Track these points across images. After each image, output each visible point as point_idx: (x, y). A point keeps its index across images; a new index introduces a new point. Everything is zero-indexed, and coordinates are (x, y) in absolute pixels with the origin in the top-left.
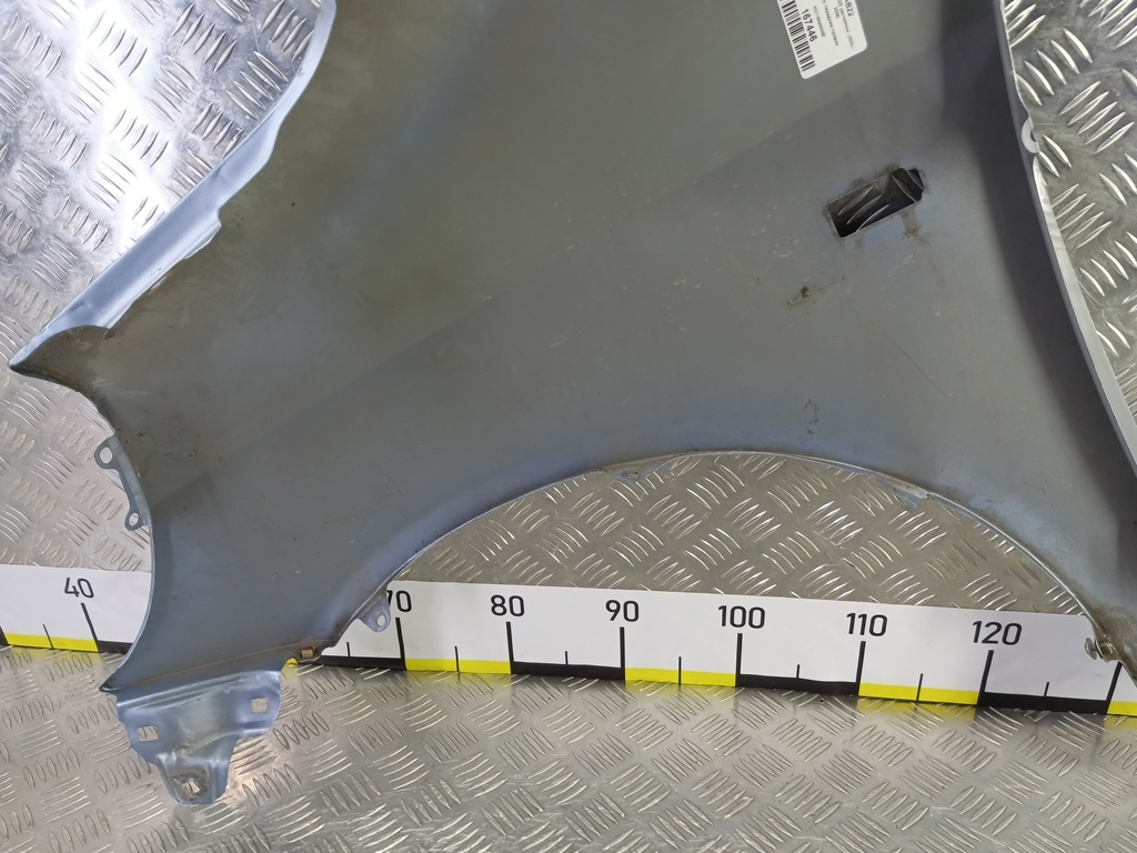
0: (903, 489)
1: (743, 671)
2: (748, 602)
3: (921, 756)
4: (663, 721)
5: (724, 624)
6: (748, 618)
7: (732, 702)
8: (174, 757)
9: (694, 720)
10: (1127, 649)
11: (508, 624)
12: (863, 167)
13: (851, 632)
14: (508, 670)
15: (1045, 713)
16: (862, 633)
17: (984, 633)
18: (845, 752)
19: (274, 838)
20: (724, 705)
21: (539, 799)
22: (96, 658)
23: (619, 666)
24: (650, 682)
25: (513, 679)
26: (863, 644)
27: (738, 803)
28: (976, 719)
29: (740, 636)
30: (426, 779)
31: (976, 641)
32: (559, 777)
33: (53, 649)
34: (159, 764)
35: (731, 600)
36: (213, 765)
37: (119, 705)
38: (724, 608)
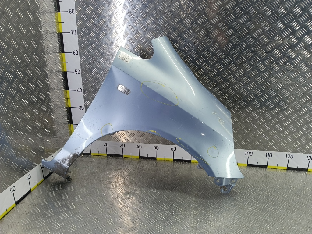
1: (248, 163)
2: (250, 151)
5: (246, 155)
13: (266, 156)
26: (268, 158)
28: (286, 172)
29: (248, 157)
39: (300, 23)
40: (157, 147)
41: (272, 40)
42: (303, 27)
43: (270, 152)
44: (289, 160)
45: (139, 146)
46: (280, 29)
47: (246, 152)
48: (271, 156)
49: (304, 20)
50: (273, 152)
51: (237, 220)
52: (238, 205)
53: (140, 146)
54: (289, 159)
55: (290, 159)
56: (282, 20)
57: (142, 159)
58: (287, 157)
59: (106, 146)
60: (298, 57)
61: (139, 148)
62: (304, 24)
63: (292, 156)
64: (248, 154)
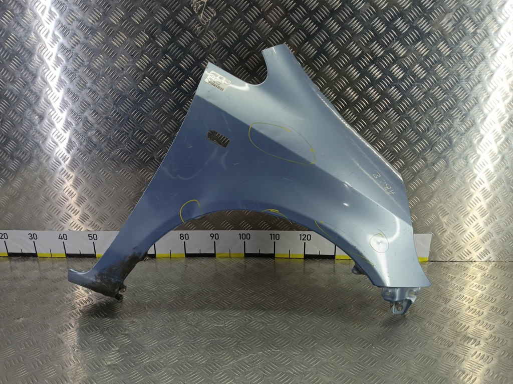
1: (246, 252)
2: (246, 232)
5: (240, 239)
7: (244, 261)
11: (185, 242)
13: (271, 239)
16: (274, 239)
23: (214, 253)
24: (223, 257)
26: (275, 242)
28: (304, 262)
35: (242, 232)
40: (95, 236)
42: (299, 29)
43: (275, 232)
44: (305, 243)
45: (62, 235)
47: (240, 234)
48: (277, 238)
50: (280, 232)
51: (191, 346)
52: (204, 320)
53: (65, 235)
54: (305, 241)
55: (307, 242)
57: (72, 258)
58: (302, 239)
59: (5, 240)
61: (62, 239)
63: (309, 236)
64: (244, 238)
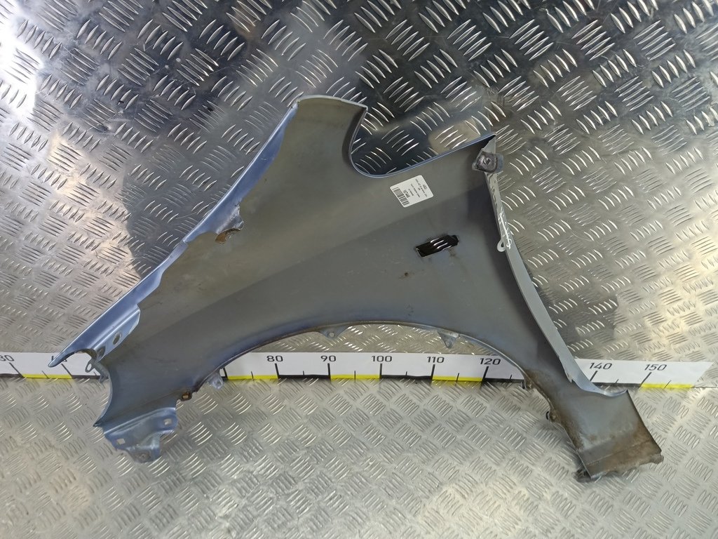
0: (449, 334)
1: (382, 374)
2: (385, 355)
3: (455, 410)
4: (348, 400)
5: (374, 360)
6: (384, 359)
7: (378, 387)
8: (134, 448)
9: (362, 398)
10: (538, 383)
11: (276, 365)
12: (430, 234)
13: (429, 361)
14: (277, 377)
15: (511, 384)
16: (434, 361)
17: (484, 362)
18: (424, 410)
19: (186, 476)
20: (374, 388)
21: (297, 444)
22: (72, 382)
23: (327, 374)
24: (342, 379)
25: (280, 381)
26: (434, 366)
27: (380, 439)
28: (480, 389)
29: (381, 365)
30: (246, 440)
31: (482, 363)
32: (305, 433)
33: (48, 378)
34: (127, 451)
35: (376, 355)
36: (152, 448)
37: (105, 433)
38: (374, 357)
39: (556, 29)
41: (434, 96)
46: (469, 56)
49: (571, 18)
56: (479, 17)
60: (532, 149)
62: (568, 35)
